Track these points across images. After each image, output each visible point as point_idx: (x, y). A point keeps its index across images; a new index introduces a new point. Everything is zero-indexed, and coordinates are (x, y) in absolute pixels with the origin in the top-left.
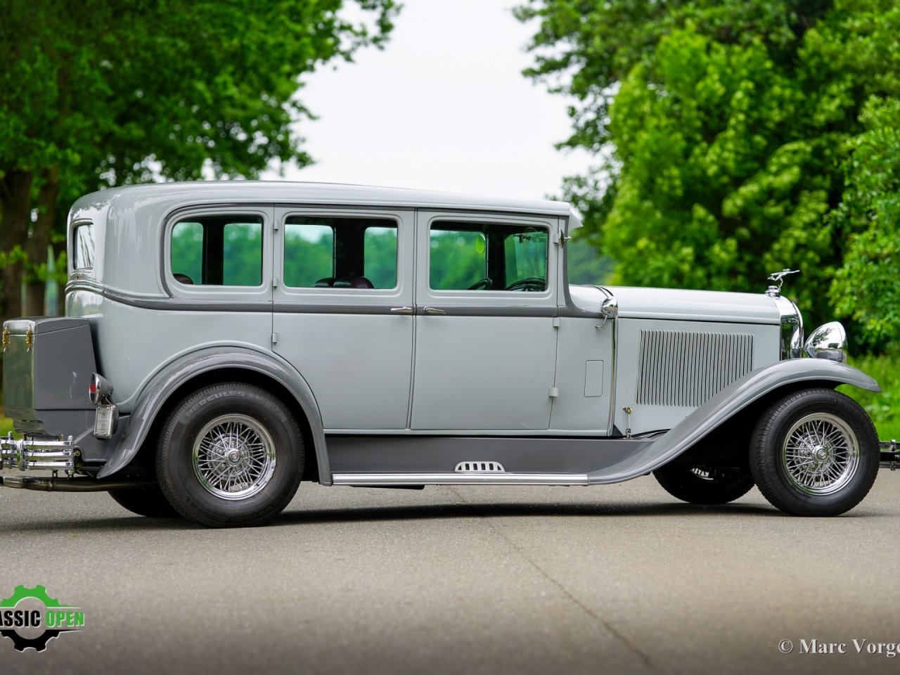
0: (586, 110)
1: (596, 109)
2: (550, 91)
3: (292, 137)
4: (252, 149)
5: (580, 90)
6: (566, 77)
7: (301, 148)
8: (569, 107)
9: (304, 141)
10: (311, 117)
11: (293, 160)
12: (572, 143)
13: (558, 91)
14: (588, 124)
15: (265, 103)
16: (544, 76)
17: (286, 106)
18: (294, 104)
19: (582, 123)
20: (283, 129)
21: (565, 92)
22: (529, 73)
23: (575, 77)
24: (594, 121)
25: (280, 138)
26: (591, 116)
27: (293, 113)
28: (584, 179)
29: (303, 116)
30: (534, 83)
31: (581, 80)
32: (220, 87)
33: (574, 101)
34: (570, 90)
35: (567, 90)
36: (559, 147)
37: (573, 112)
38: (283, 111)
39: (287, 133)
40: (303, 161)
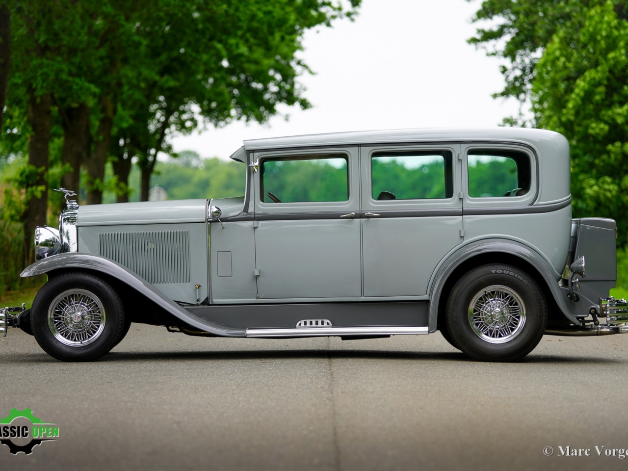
0: (514, 68)
1: (522, 68)
2: (488, 55)
3: (297, 86)
4: (267, 96)
5: (510, 53)
6: (501, 44)
7: (303, 95)
8: (501, 66)
9: (305, 89)
10: (311, 72)
11: (297, 105)
12: (506, 93)
13: (494, 54)
14: (516, 79)
15: (277, 61)
16: (484, 44)
17: (293, 64)
18: (299, 63)
19: (511, 78)
20: (289, 80)
21: (499, 55)
22: (474, 41)
23: (508, 44)
24: (521, 77)
25: (288, 87)
26: (518, 73)
27: (298, 69)
28: (515, 119)
29: (306, 72)
30: (477, 49)
31: (511, 47)
32: (234, 47)
33: (507, 62)
34: (502, 54)
35: (501, 53)
36: (495, 96)
37: (504, 70)
38: (291, 67)
39: (292, 85)
40: (305, 105)
